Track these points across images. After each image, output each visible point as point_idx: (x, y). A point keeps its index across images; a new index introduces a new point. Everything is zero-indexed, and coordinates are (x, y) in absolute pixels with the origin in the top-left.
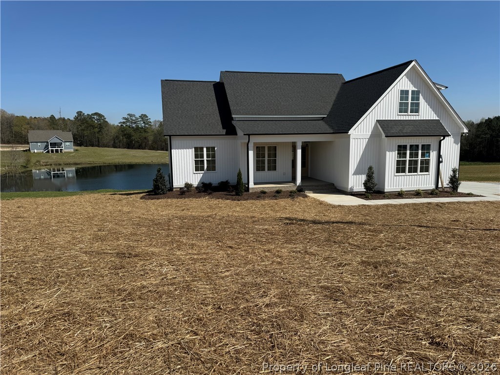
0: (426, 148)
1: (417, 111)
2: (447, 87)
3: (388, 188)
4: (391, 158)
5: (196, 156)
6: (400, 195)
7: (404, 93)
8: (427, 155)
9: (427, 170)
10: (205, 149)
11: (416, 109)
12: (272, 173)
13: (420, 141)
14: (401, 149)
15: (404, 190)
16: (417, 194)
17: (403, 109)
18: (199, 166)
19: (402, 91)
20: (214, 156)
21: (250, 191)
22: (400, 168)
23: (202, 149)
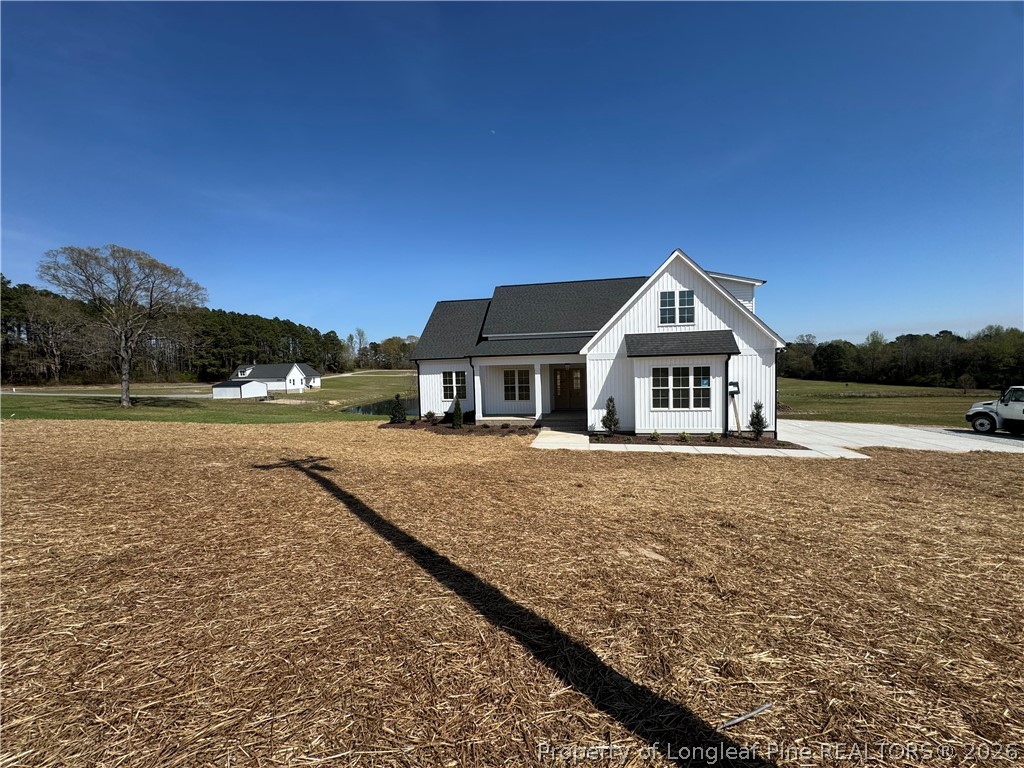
0: (703, 373)
1: (691, 319)
2: (765, 282)
3: (641, 428)
4: (644, 387)
5: (445, 382)
6: (653, 439)
7: (667, 298)
8: (705, 382)
9: (707, 404)
10: (454, 374)
11: (688, 316)
12: (524, 402)
13: (691, 363)
14: (659, 375)
15: (659, 432)
16: (682, 439)
17: (667, 317)
18: (448, 394)
19: (663, 295)
20: (464, 382)
21: (477, 424)
22: (659, 400)
23: (450, 374)
